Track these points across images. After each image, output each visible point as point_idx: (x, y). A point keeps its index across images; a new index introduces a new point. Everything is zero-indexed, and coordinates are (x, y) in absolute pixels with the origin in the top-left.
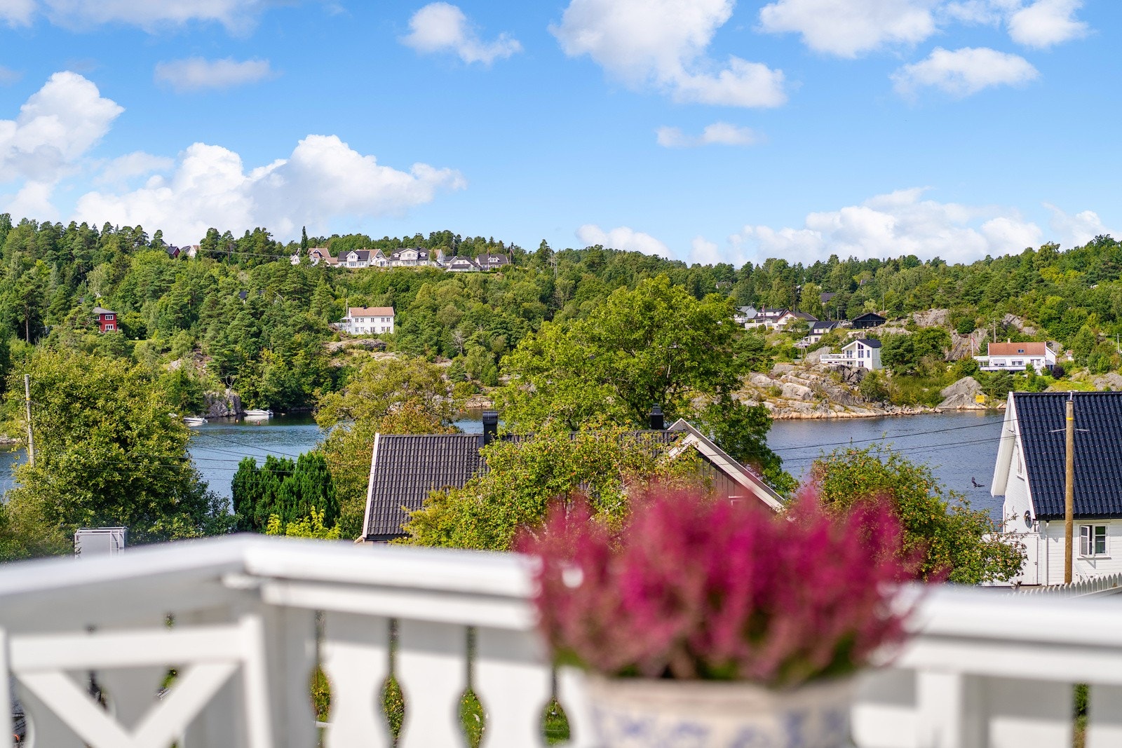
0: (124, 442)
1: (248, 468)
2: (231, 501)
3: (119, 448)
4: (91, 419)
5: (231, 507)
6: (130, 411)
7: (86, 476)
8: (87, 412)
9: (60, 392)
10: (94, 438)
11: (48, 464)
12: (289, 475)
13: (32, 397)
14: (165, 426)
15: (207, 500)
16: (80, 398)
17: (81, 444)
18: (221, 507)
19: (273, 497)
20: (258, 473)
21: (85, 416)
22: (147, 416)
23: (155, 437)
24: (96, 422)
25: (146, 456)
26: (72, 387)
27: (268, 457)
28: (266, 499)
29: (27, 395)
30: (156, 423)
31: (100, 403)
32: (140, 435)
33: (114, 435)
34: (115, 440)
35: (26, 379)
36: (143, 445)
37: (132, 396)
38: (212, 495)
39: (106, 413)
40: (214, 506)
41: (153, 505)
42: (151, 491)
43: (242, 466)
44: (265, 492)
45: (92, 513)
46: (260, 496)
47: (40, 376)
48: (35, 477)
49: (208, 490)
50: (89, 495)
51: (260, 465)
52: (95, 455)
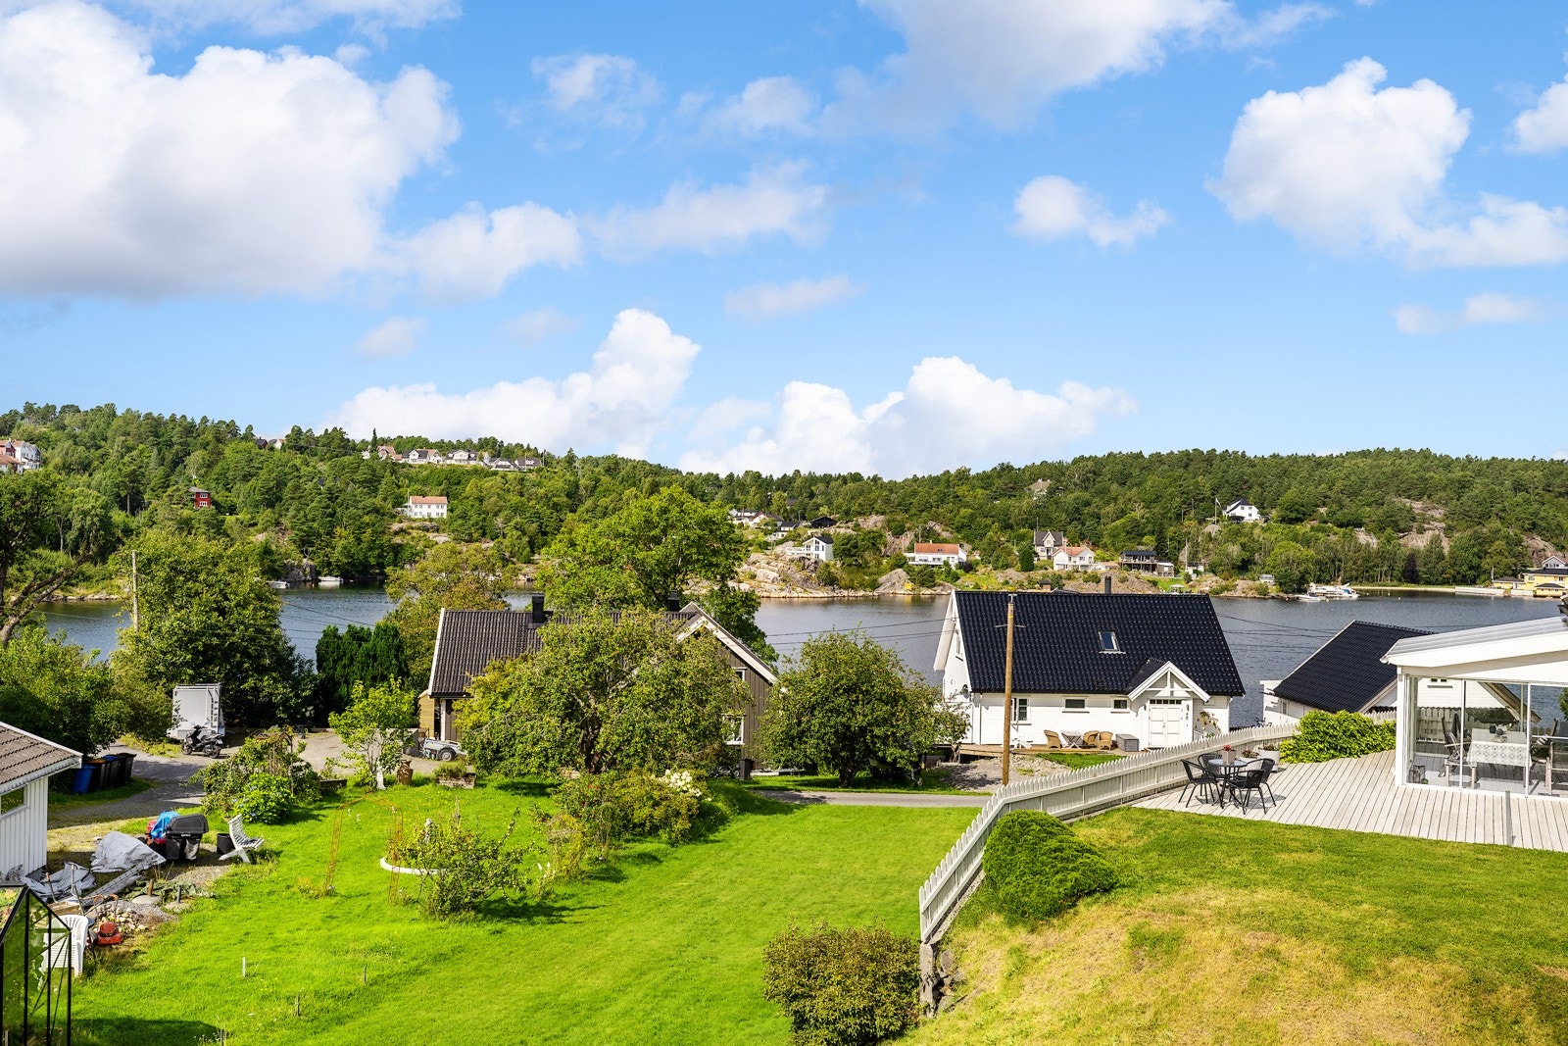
0: (222, 612)
1: (330, 637)
2: (315, 662)
3: (219, 616)
4: (193, 591)
5: (315, 667)
6: (229, 584)
7: (188, 639)
8: (190, 584)
9: (165, 566)
10: (195, 607)
11: (151, 629)
12: (366, 641)
13: (138, 570)
14: (259, 598)
15: (294, 661)
16: (184, 572)
17: (183, 612)
18: (306, 667)
19: (352, 659)
20: (340, 638)
21: (188, 588)
22: (245, 589)
23: (251, 607)
24: (197, 594)
25: (242, 623)
26: (177, 562)
27: (349, 626)
28: (345, 661)
29: (134, 568)
30: (252, 595)
31: (202, 577)
32: (238, 605)
33: (214, 605)
34: (215, 610)
35: (134, 555)
36: (239, 614)
37: (231, 571)
38: (298, 656)
39: (207, 585)
40: (300, 666)
41: (246, 665)
42: (245, 653)
43: (326, 634)
44: (345, 655)
45: (191, 672)
46: (340, 659)
47: (148, 552)
48: (138, 640)
49: (296, 652)
50: (189, 656)
51: (342, 631)
52: (196, 622)
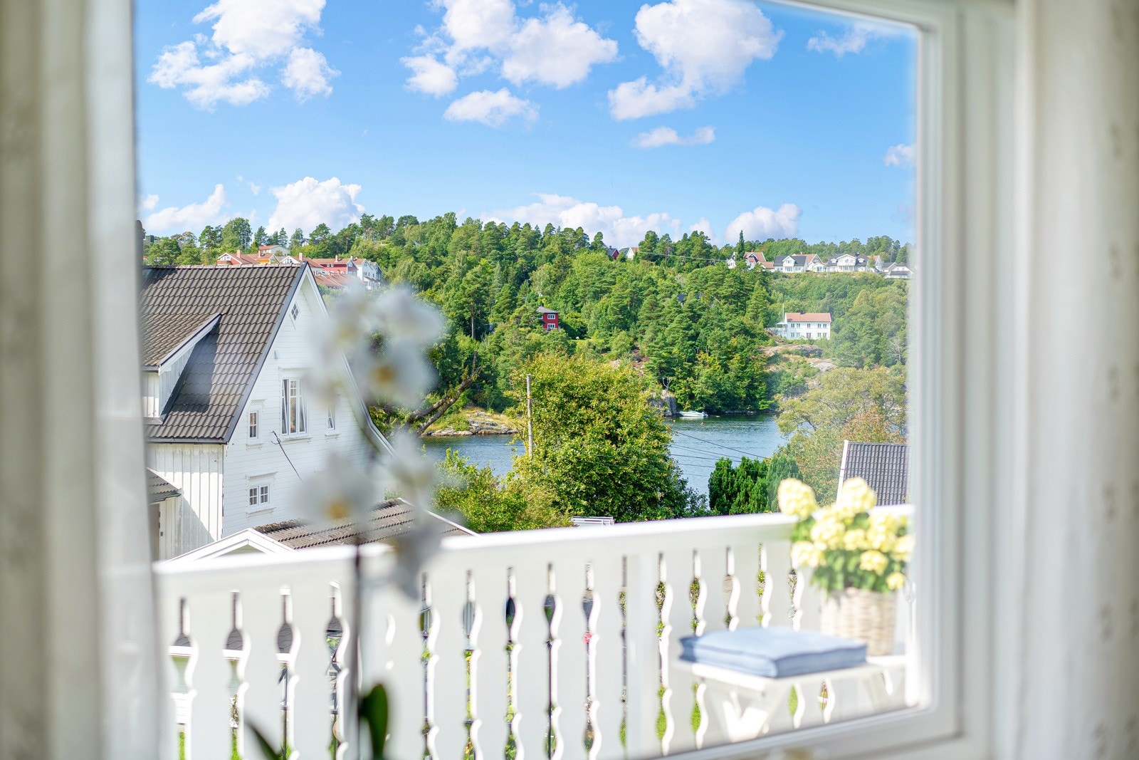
0: (614, 438)
1: (723, 469)
2: (708, 498)
3: (612, 444)
4: (586, 418)
5: (707, 503)
6: (621, 411)
7: (581, 468)
8: (582, 410)
9: (558, 391)
10: (588, 434)
11: (545, 457)
12: (762, 476)
13: (533, 395)
14: (651, 427)
15: (686, 496)
16: (576, 398)
17: (577, 439)
18: (699, 503)
19: (747, 495)
20: (733, 472)
21: (580, 415)
22: (637, 416)
23: (644, 436)
24: (590, 421)
25: (636, 453)
26: (569, 387)
27: (744, 459)
28: (740, 497)
29: (528, 393)
30: (644, 423)
31: (594, 403)
32: (630, 433)
33: (607, 432)
34: (607, 437)
35: (528, 379)
36: (632, 443)
37: (623, 397)
38: (691, 491)
39: (600, 412)
40: (692, 502)
41: (639, 498)
42: (638, 485)
43: (719, 467)
44: (739, 491)
45: (585, 503)
46: (735, 495)
47: (541, 377)
48: (535, 468)
49: (688, 486)
50: (583, 487)
51: (736, 465)
52: (590, 450)
